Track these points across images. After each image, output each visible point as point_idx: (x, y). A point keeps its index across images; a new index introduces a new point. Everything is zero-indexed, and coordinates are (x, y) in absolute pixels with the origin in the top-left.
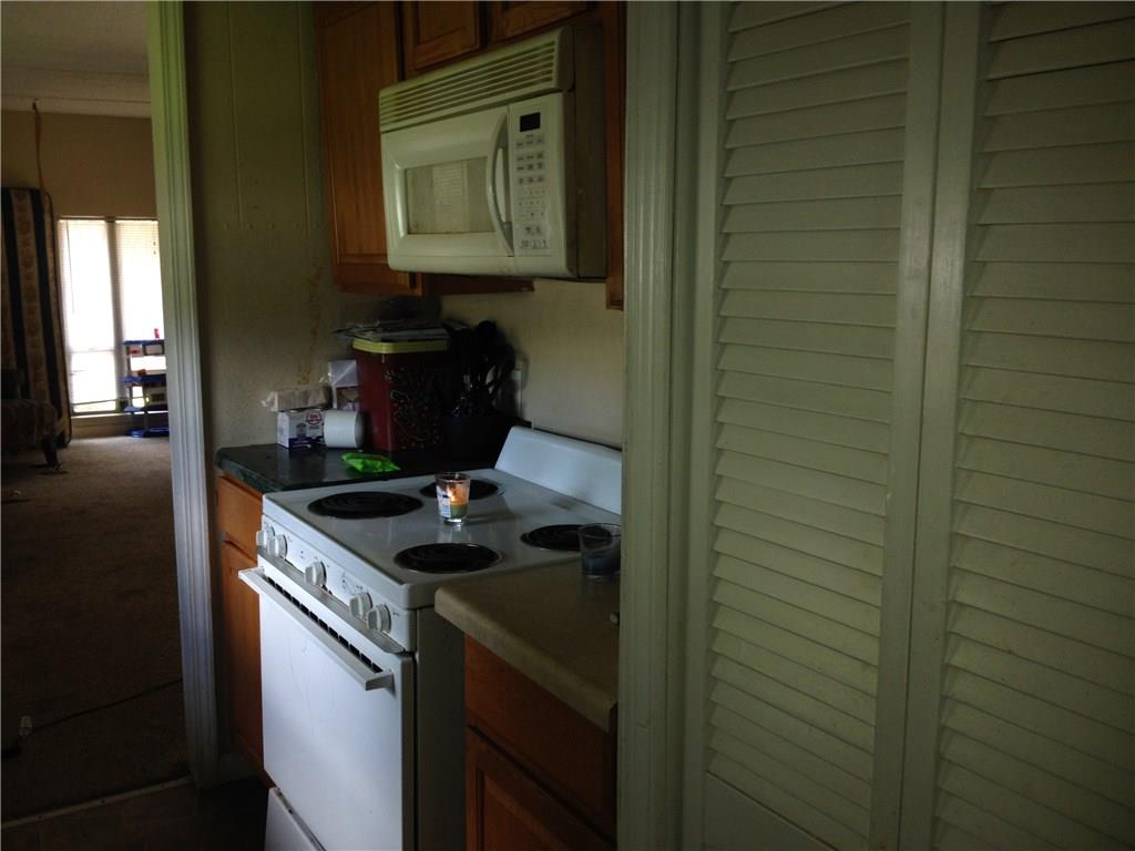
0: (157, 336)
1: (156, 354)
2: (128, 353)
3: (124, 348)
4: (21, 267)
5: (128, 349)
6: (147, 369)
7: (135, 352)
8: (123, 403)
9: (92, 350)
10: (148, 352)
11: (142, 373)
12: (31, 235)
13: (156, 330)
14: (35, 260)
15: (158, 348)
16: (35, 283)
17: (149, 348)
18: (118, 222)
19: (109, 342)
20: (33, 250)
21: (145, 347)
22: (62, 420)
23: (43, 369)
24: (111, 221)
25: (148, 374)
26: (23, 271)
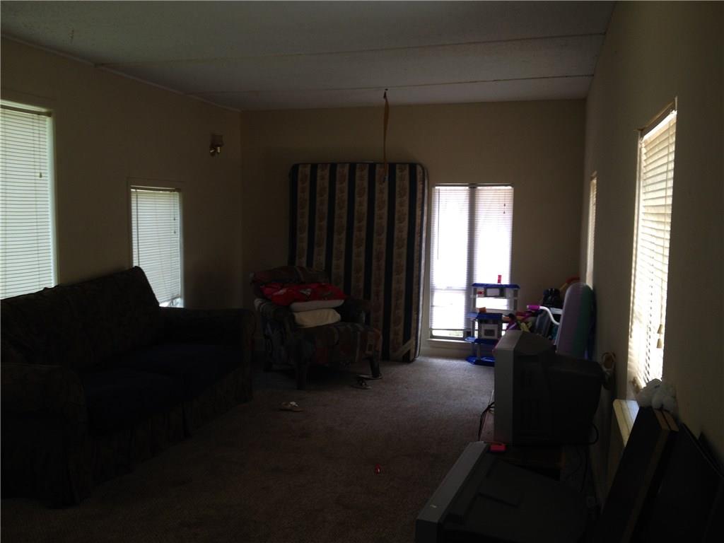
0: (499, 281)
1: (496, 297)
2: (475, 294)
3: (473, 288)
4: (396, 222)
5: (475, 290)
6: (487, 308)
7: (480, 293)
8: (468, 333)
9: (449, 289)
10: (488, 294)
11: (483, 311)
12: (406, 198)
13: (500, 277)
14: (407, 217)
15: (497, 291)
16: (405, 235)
17: (489, 291)
18: (479, 188)
19: (463, 283)
20: (406, 209)
21: (486, 290)
22: (409, 342)
23: (402, 301)
24: (473, 188)
25: (487, 311)
26: (397, 225)
